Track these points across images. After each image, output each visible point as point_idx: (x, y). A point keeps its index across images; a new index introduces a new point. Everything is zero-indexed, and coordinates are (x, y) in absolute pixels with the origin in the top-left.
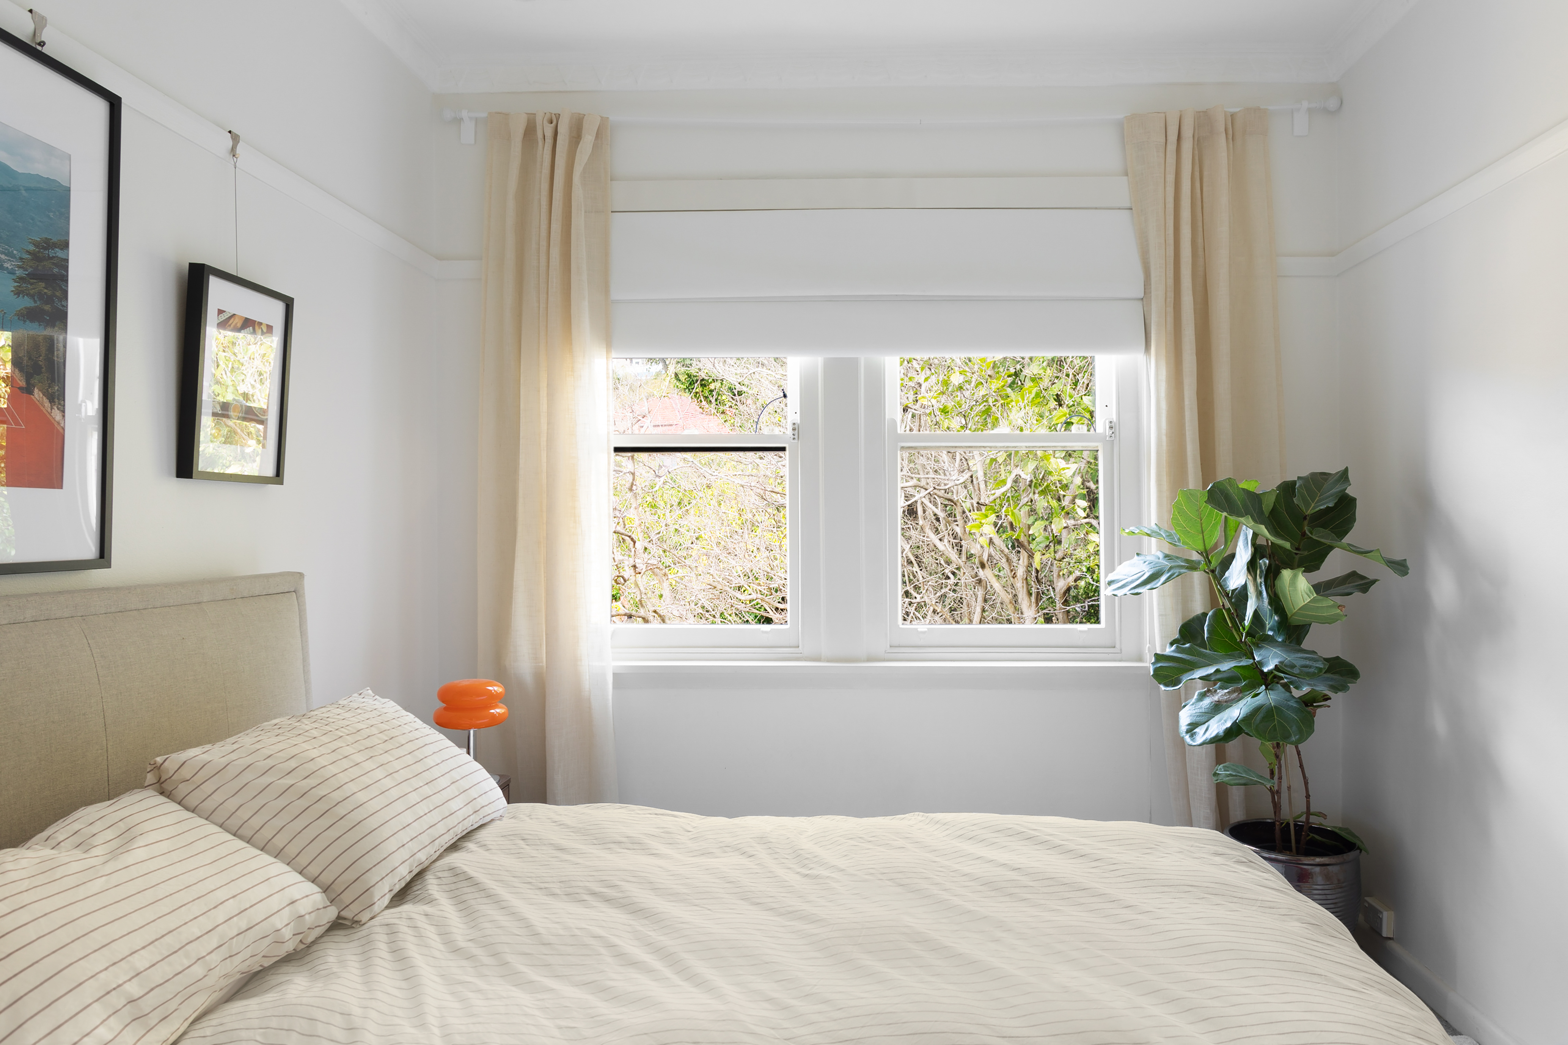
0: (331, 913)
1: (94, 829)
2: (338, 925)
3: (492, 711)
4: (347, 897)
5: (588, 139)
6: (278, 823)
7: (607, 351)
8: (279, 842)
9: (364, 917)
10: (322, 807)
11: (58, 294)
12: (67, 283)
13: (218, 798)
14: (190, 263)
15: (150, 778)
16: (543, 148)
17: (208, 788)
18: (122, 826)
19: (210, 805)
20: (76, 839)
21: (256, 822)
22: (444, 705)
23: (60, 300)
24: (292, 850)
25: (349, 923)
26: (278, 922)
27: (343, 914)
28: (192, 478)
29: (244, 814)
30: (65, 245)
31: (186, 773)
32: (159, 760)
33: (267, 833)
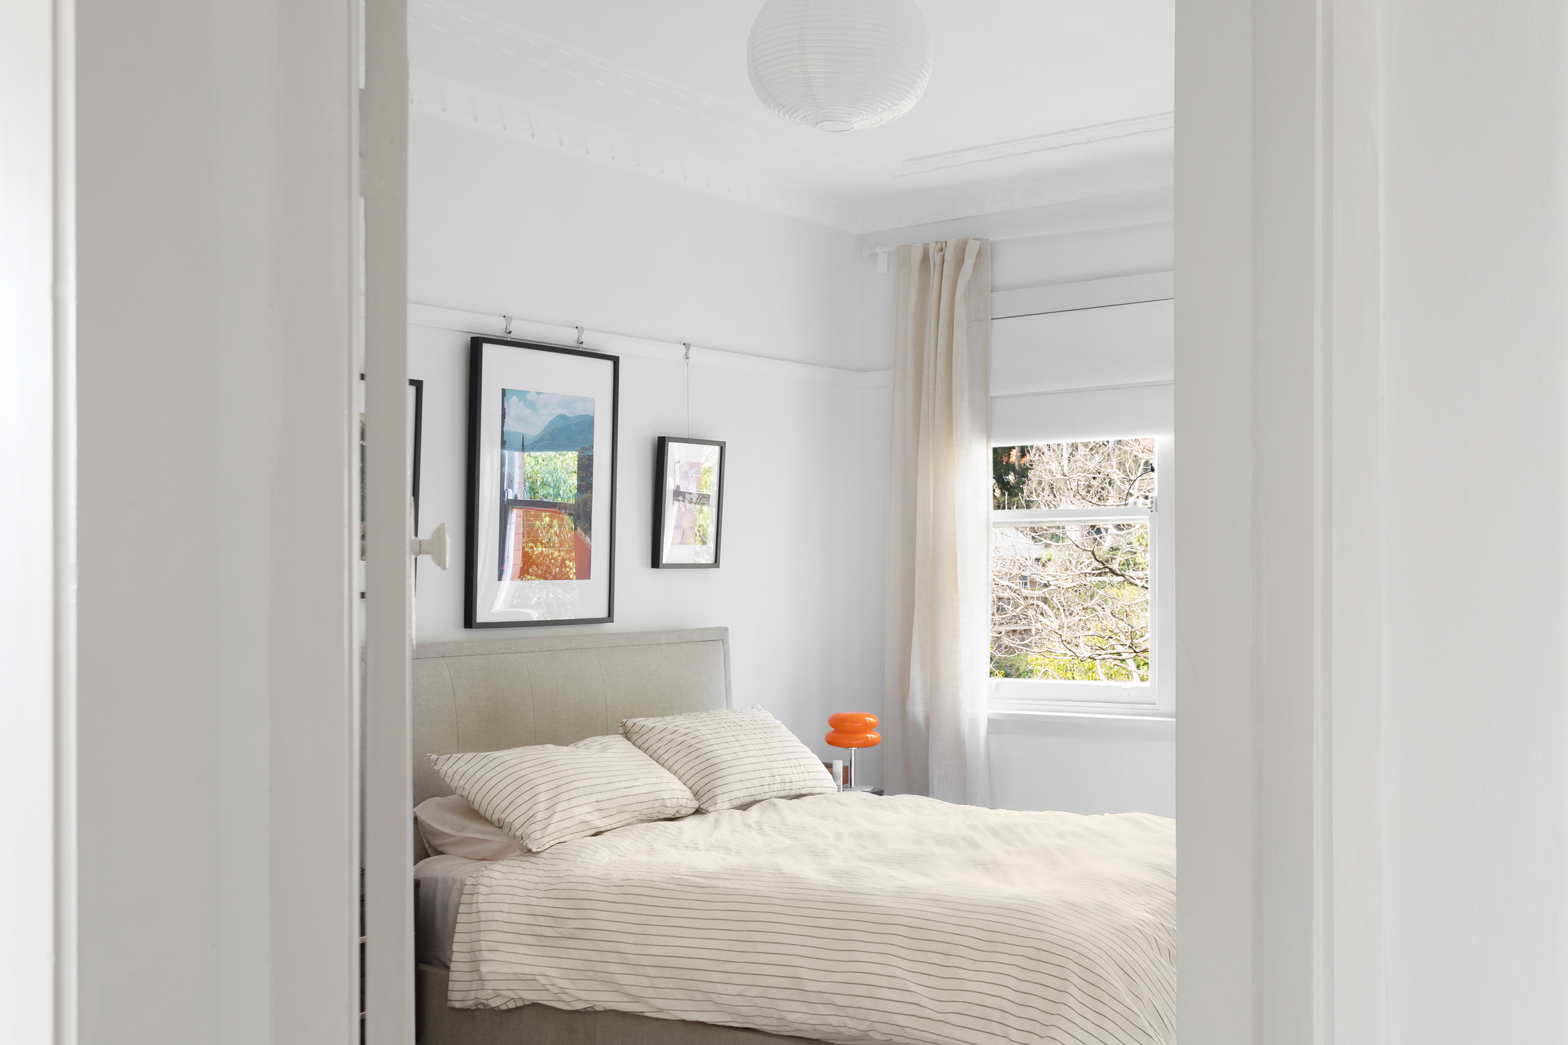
0: (696, 804)
1: (593, 744)
2: (698, 812)
3: (869, 736)
4: (704, 799)
5: (969, 262)
6: (676, 758)
7: (987, 443)
8: (676, 767)
9: (711, 809)
10: (698, 753)
11: (588, 475)
12: (592, 468)
13: (649, 743)
14: (659, 437)
15: (621, 730)
16: (934, 274)
17: (646, 737)
18: (604, 745)
19: (646, 746)
20: (586, 747)
21: (666, 756)
22: (833, 729)
23: (589, 478)
24: (681, 772)
25: (704, 811)
26: (669, 803)
27: (703, 806)
28: (659, 568)
29: (660, 752)
30: (592, 447)
31: (636, 729)
32: (624, 721)
33: (670, 762)
